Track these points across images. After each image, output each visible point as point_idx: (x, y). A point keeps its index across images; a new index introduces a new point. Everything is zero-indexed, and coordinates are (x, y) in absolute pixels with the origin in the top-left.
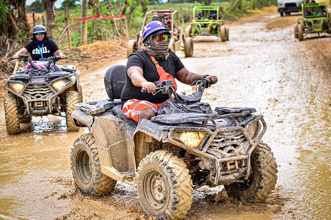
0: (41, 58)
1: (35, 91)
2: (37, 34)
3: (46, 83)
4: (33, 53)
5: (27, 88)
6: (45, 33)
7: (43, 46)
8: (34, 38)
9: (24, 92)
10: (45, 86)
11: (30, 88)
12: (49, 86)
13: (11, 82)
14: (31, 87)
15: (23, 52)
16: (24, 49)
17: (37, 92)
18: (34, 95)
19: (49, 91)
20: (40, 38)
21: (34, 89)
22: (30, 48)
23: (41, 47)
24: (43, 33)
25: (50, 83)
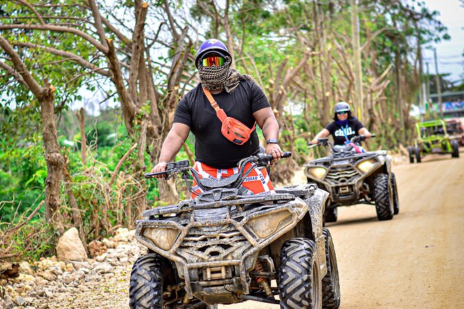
0: (346, 141)
1: (338, 175)
2: (339, 113)
3: (351, 165)
4: (336, 135)
5: (330, 172)
6: (349, 112)
7: (347, 126)
8: (336, 118)
9: (327, 178)
10: (350, 168)
11: (333, 172)
12: (355, 168)
13: (311, 168)
14: (334, 170)
15: (323, 135)
16: (325, 131)
17: (341, 176)
18: (337, 179)
19: (354, 174)
20: (343, 118)
21: (338, 173)
22: (332, 130)
23: (345, 127)
24: (345, 112)
25: (356, 164)
